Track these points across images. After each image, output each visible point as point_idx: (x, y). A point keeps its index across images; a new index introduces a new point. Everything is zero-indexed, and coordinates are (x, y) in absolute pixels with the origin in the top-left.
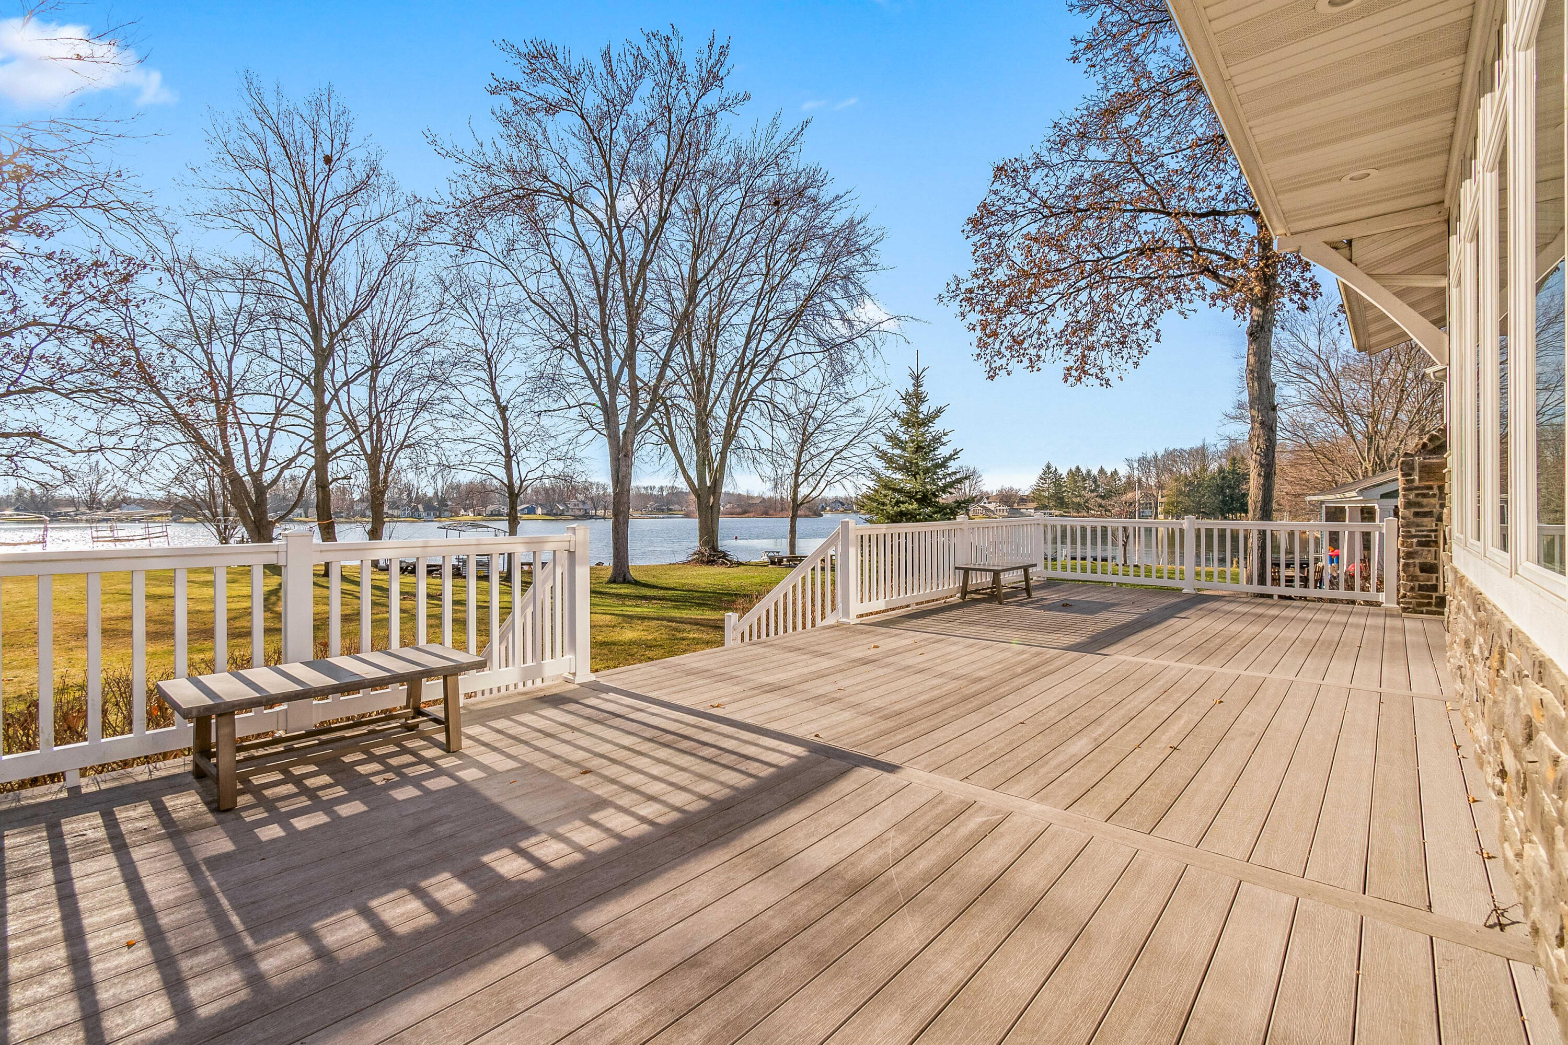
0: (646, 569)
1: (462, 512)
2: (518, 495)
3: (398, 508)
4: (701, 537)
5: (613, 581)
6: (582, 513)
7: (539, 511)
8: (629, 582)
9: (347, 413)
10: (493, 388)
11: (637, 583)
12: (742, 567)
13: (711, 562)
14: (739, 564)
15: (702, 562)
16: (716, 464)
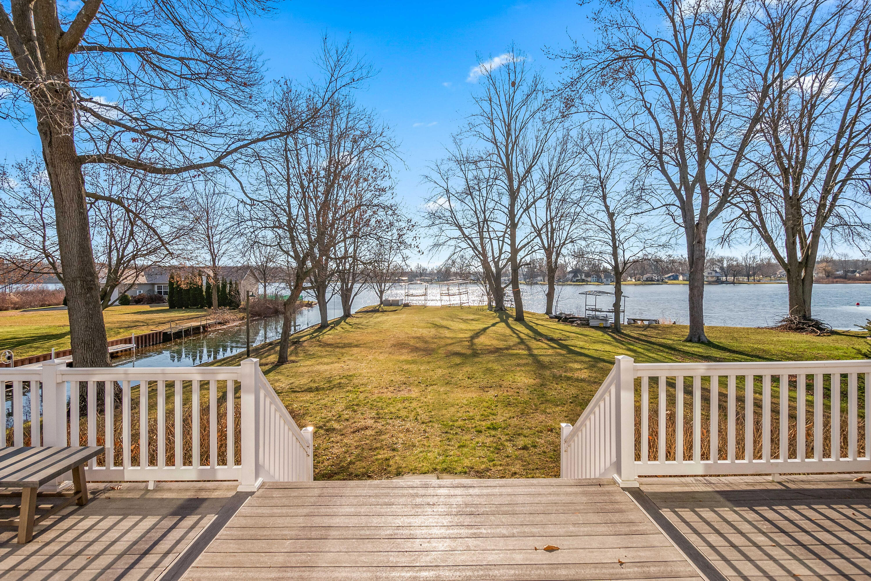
0: (730, 331)
1: (629, 278)
2: (621, 273)
3: (590, 276)
4: (791, 306)
5: (690, 340)
6: (714, 279)
7: (681, 278)
8: (703, 343)
9: (535, 226)
10: (605, 202)
11: (709, 344)
12: (834, 337)
13: (799, 329)
14: (833, 333)
15: (790, 329)
16: (808, 242)
